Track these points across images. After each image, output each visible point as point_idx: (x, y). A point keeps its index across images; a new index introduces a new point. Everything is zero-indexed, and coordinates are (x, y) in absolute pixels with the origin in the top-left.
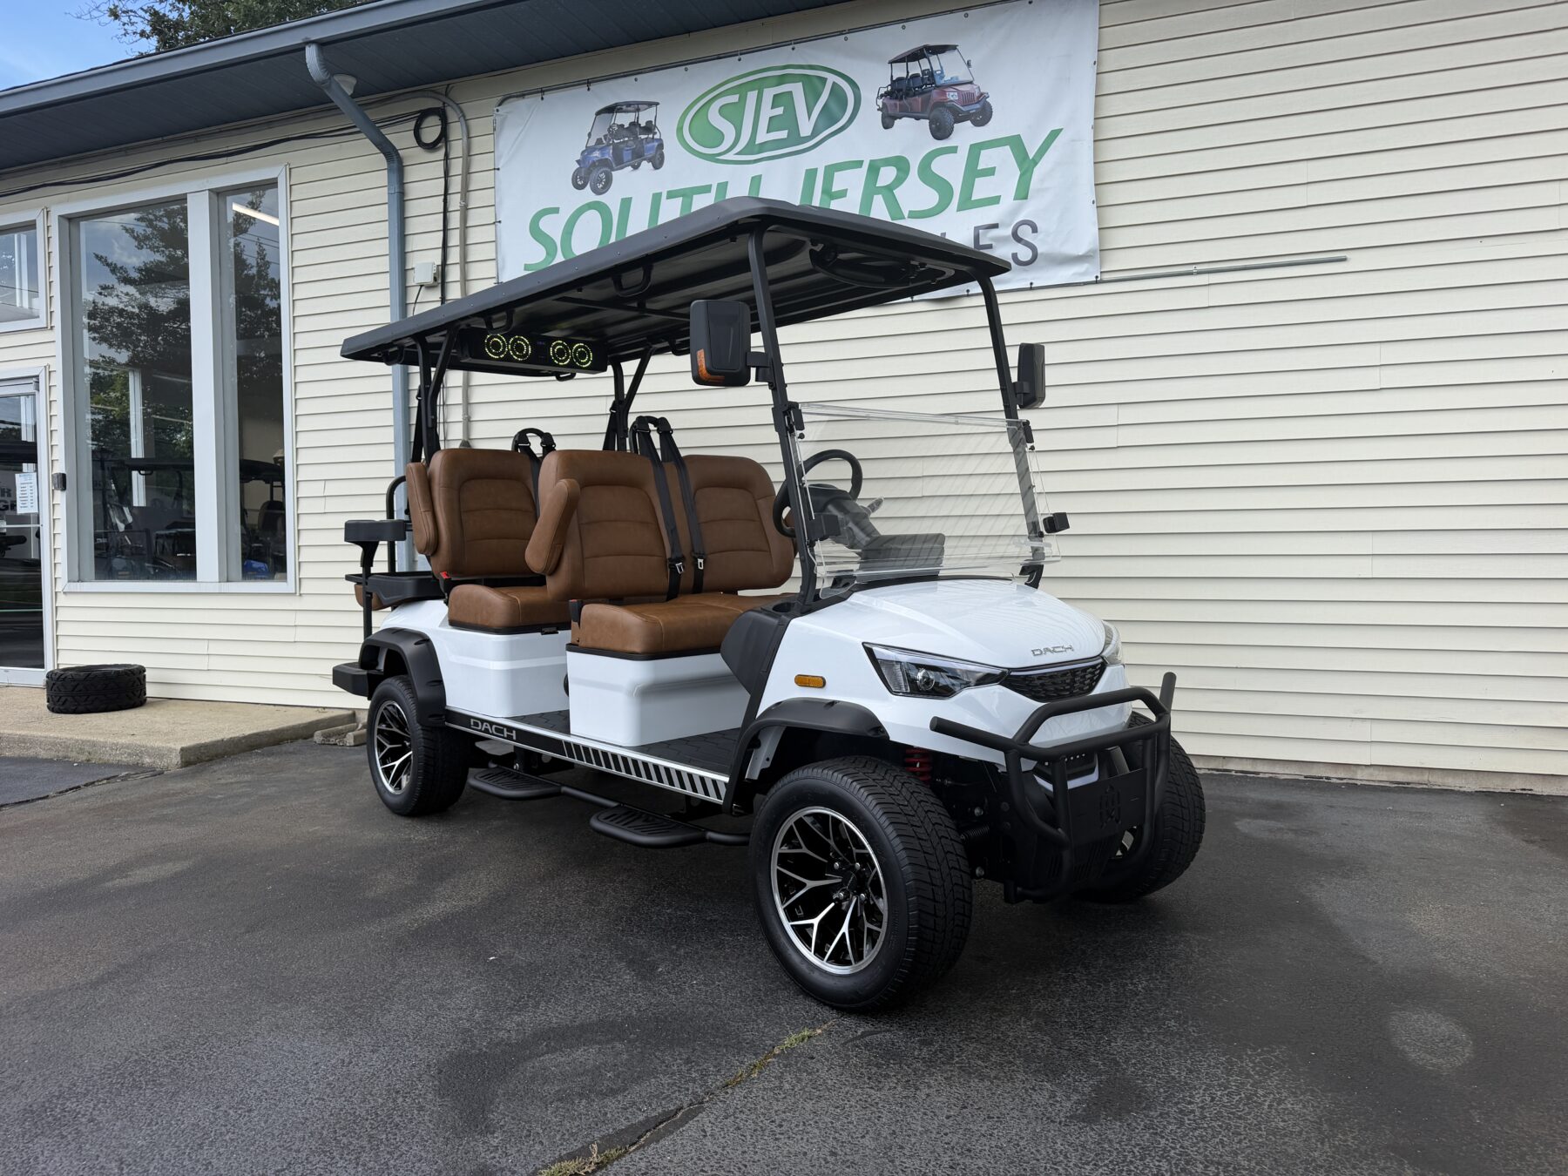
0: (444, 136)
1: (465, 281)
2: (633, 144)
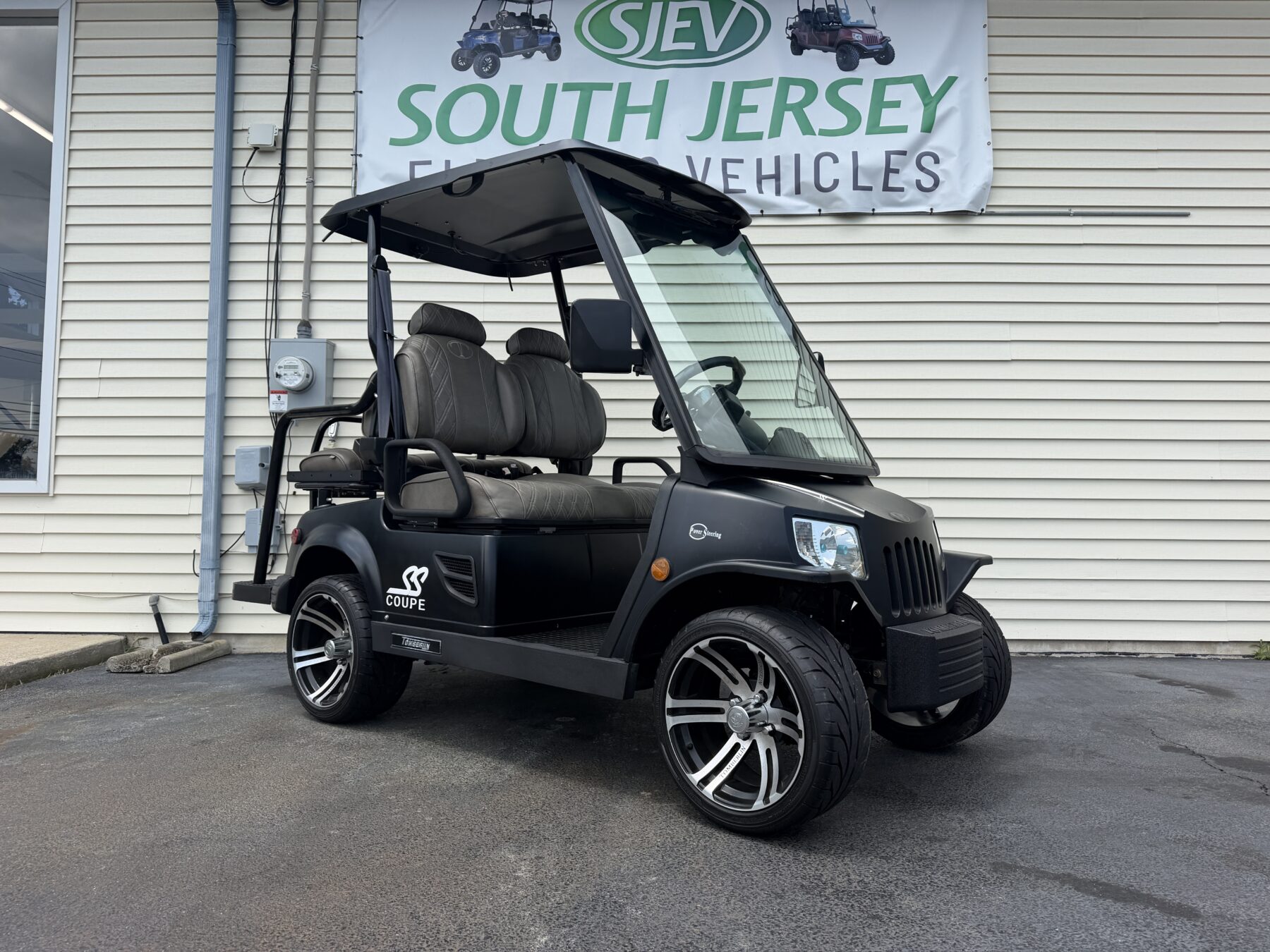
1: (312, 149)
2: (524, 33)
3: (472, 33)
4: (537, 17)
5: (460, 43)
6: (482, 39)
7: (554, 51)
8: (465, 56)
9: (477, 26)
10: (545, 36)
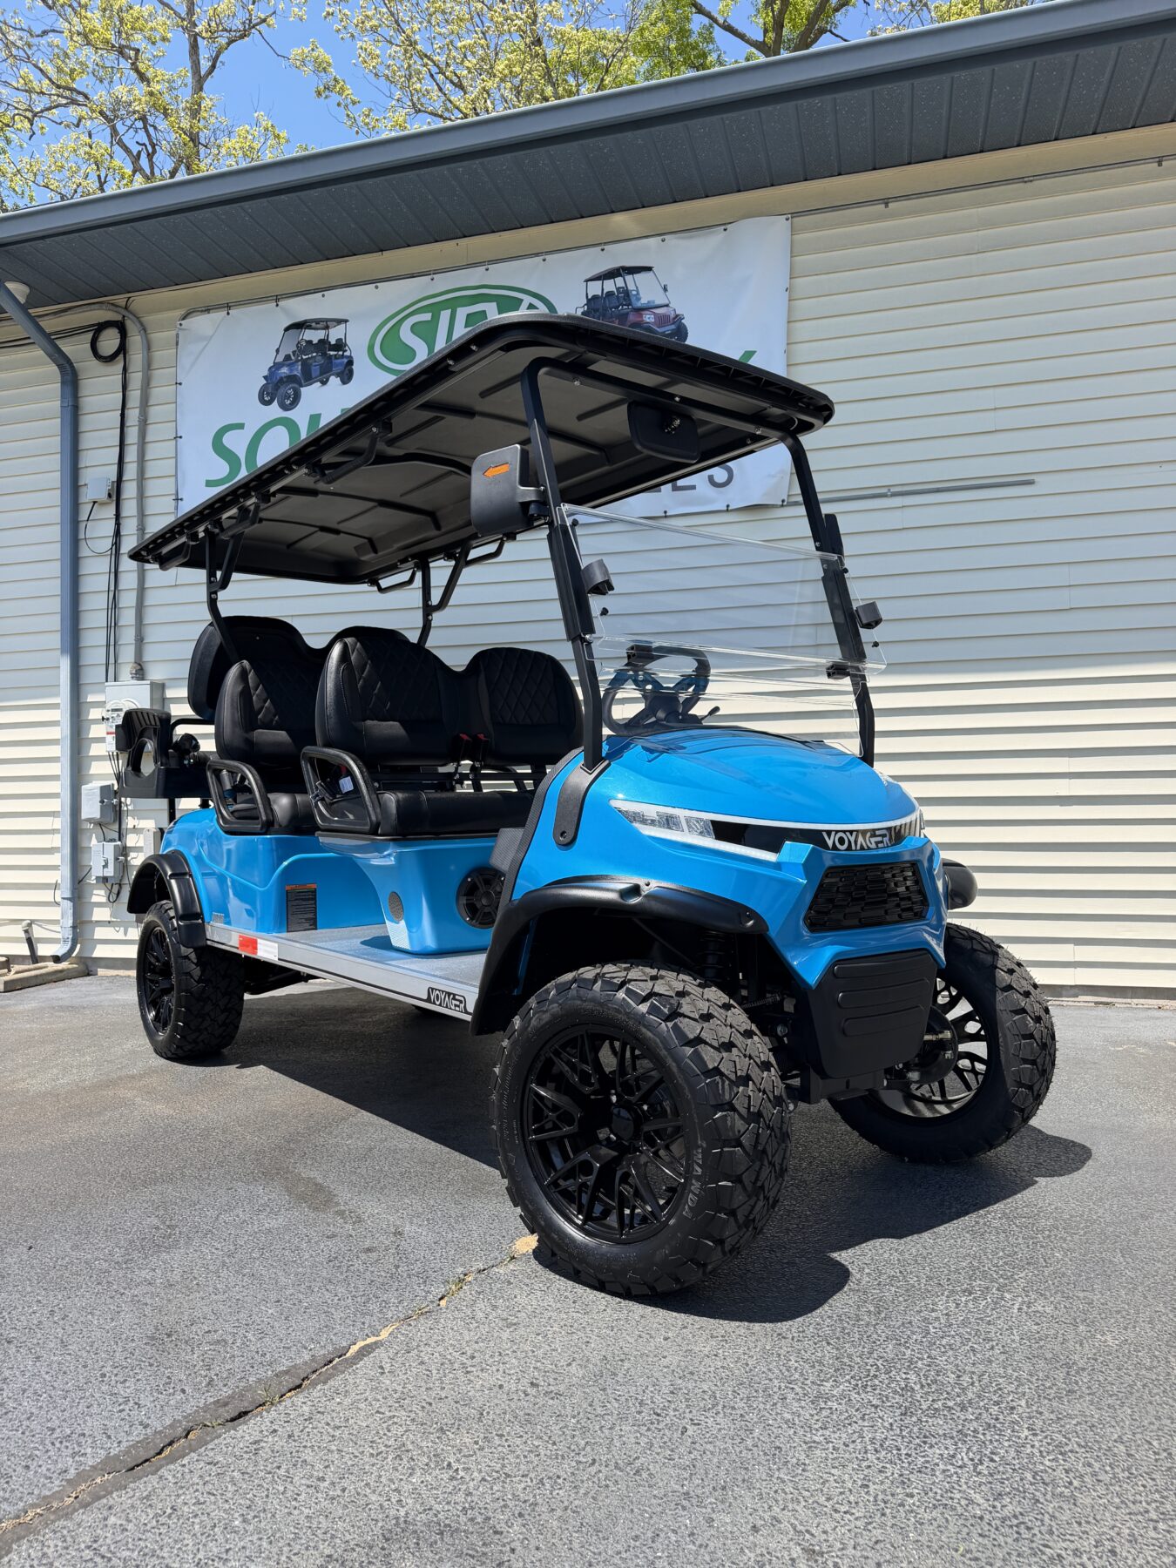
0: (122, 349)
1: (141, 496)
2: (320, 360)
3: (276, 366)
4: (333, 342)
5: (265, 377)
6: (285, 370)
7: (347, 375)
8: (270, 390)
9: (280, 359)
10: (339, 361)
